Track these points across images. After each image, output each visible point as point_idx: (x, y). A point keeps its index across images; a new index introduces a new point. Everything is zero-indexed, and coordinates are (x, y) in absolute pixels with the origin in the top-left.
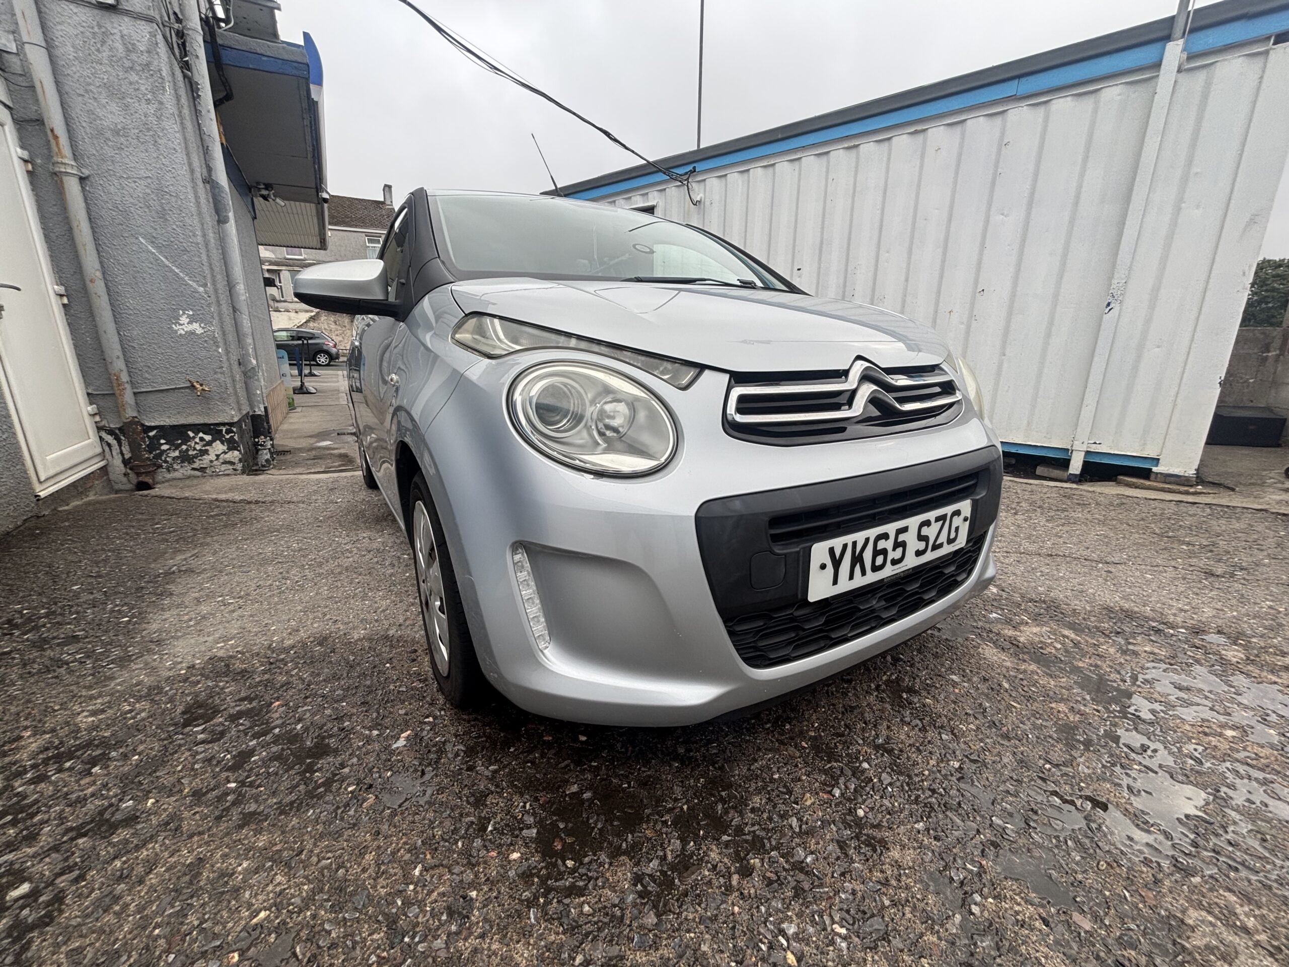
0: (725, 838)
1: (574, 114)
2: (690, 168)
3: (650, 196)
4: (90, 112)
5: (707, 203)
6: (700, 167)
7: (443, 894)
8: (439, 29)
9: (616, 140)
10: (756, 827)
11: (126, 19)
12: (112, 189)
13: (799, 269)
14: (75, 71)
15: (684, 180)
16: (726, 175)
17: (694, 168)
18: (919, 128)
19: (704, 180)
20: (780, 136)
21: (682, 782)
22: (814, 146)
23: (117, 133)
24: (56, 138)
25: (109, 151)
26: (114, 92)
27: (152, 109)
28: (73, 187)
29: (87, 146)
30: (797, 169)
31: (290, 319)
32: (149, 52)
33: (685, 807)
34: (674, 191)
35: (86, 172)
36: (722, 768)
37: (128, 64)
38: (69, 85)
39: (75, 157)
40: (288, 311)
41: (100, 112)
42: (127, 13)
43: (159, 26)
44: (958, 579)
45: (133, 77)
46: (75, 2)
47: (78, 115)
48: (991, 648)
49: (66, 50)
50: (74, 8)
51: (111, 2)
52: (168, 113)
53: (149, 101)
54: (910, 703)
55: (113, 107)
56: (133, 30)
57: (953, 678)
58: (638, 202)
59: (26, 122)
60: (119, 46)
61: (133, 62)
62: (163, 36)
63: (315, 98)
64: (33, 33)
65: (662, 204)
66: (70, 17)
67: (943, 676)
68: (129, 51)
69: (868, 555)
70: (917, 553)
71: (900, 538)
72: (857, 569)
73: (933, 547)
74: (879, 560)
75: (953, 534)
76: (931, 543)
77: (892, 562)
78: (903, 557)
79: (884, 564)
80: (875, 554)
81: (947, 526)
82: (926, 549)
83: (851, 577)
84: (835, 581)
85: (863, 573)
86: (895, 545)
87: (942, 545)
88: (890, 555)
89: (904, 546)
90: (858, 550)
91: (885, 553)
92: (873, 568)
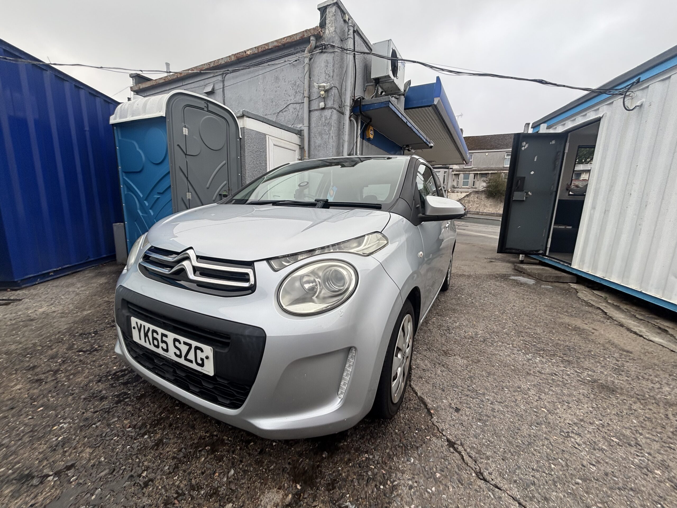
1: (512, 78)
2: (635, 80)
3: (600, 110)
4: (314, 142)
5: (646, 106)
6: (643, 77)
9: (546, 83)
11: (326, 110)
17: (639, 79)
19: (647, 87)
23: (319, 146)
24: (306, 152)
25: (316, 153)
26: (320, 134)
27: (327, 136)
29: (312, 152)
32: (330, 118)
37: (324, 124)
38: (312, 135)
39: (309, 156)
41: (317, 141)
42: (327, 108)
43: (335, 109)
44: (220, 399)
45: (325, 128)
46: (316, 110)
47: (312, 143)
48: (283, 498)
49: (313, 125)
50: (316, 112)
51: (323, 107)
52: (331, 137)
53: (327, 134)
54: (200, 451)
55: (320, 139)
56: (327, 113)
57: (232, 472)
58: (591, 116)
59: (302, 148)
60: (324, 119)
61: (326, 123)
62: (338, 111)
63: (435, 103)
64: (306, 123)
65: (608, 114)
66: (315, 115)
67: (233, 466)
68: (325, 120)
69: (150, 336)
70: (175, 354)
71: (164, 339)
72: (147, 339)
73: (186, 358)
74: (156, 342)
75: (199, 360)
76: (183, 355)
77: (163, 349)
78: (167, 350)
79: (158, 347)
80: (153, 338)
81: (193, 352)
82: (181, 356)
83: (146, 341)
84: (140, 338)
85: (150, 343)
86: (162, 341)
87: (192, 362)
88: (161, 344)
89: (167, 344)
90: (146, 331)
91: (158, 341)
92: (155, 345)
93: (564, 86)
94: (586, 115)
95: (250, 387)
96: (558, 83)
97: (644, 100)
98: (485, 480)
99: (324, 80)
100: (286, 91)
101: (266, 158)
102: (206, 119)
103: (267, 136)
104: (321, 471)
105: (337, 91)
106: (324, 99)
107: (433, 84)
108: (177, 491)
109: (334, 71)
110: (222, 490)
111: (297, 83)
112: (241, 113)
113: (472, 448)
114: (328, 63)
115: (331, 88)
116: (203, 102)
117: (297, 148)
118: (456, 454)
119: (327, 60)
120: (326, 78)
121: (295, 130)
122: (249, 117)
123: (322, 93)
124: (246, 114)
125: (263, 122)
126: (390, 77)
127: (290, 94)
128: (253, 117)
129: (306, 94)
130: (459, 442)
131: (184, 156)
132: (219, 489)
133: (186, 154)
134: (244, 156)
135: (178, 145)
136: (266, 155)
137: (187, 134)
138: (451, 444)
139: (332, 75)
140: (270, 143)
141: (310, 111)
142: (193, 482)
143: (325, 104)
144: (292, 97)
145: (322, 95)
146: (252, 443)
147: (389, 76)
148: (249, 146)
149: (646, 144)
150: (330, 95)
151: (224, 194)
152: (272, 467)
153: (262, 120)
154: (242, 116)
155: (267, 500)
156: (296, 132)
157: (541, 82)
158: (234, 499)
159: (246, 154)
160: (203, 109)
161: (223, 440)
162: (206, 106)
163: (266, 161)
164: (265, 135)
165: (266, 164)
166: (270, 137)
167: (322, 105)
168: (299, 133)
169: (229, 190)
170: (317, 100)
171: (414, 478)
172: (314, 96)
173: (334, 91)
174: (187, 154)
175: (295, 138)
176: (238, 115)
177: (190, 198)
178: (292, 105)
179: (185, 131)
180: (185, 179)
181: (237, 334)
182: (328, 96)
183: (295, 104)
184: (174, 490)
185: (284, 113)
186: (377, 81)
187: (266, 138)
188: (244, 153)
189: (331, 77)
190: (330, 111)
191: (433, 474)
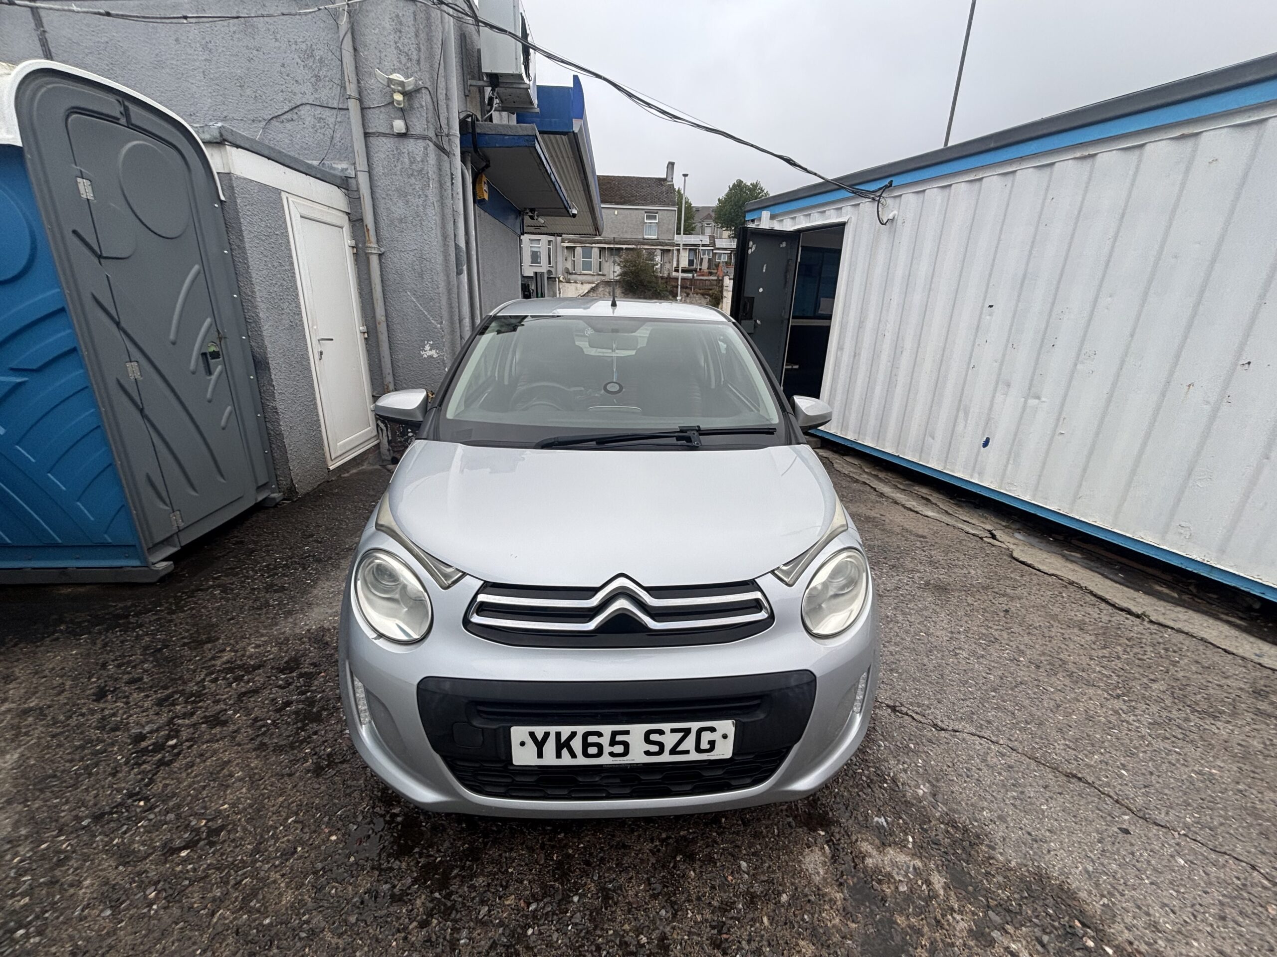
0: (437, 895)
1: (752, 146)
2: (886, 182)
3: (844, 210)
4: (388, 209)
5: (900, 222)
6: (896, 181)
7: (288, 841)
9: (795, 165)
10: (460, 899)
11: (412, 140)
12: (395, 259)
13: (991, 306)
14: (382, 183)
15: (876, 197)
16: (924, 191)
17: (891, 182)
18: (1188, 131)
19: (901, 196)
20: (992, 145)
22: (1035, 156)
23: (401, 221)
24: (368, 230)
25: (396, 235)
26: (402, 194)
27: (421, 201)
28: (374, 260)
29: (384, 233)
30: (1009, 185)
31: (577, 289)
32: (422, 161)
33: (439, 859)
34: (867, 206)
35: (383, 250)
36: (485, 844)
37: (410, 172)
38: (379, 193)
39: (378, 242)
40: (576, 282)
41: (393, 209)
42: (412, 136)
43: (430, 140)
44: (733, 783)
45: (413, 180)
46: (385, 135)
47: (382, 211)
48: (824, 854)
49: (379, 170)
50: (384, 139)
51: (404, 131)
52: (429, 203)
53: (420, 196)
54: (674, 867)
55: (401, 203)
56: (415, 147)
57: (744, 864)
58: (831, 217)
59: (356, 221)
60: (406, 160)
61: (413, 170)
62: (436, 145)
63: (576, 130)
64: (362, 164)
65: (854, 219)
66: (383, 147)
67: (736, 858)
68: (411, 163)
69: (577, 744)
70: (648, 753)
71: (619, 738)
72: (565, 752)
73: (673, 751)
74: (593, 750)
75: (704, 745)
76: (668, 748)
77: (612, 754)
78: (626, 753)
79: (600, 754)
80: (586, 745)
81: (692, 738)
82: (661, 752)
83: (559, 756)
84: (540, 755)
85: (573, 755)
86: (613, 743)
87: (687, 752)
88: (607, 749)
89: (626, 745)
90: (563, 739)
91: (600, 746)
92: (586, 754)
94: (825, 212)
95: (789, 749)
96: (809, 169)
97: (895, 212)
98: (943, 729)
99: (397, 64)
100: (283, 65)
101: (290, 250)
102: (130, 150)
103: (284, 195)
104: (822, 804)
105: (428, 97)
106: (403, 113)
107: (568, 89)
108: (710, 926)
109: (419, 50)
110: (758, 888)
111: (318, 54)
112: (216, 134)
113: (911, 704)
114: (401, 23)
115: (418, 90)
116: (112, 99)
117: (344, 221)
118: (906, 717)
119: (397, 16)
120: (400, 62)
121: (335, 176)
122: (238, 147)
123: (398, 97)
124: (230, 138)
125: (269, 159)
126: (522, 79)
127: (299, 79)
128: (247, 146)
129: (352, 89)
130: (897, 704)
131: (96, 261)
132: (752, 890)
133: (100, 257)
134: (243, 249)
135: (74, 232)
136: (289, 242)
137: (90, 196)
138: (894, 709)
139: (415, 57)
140: (293, 210)
141: (367, 135)
142: (715, 903)
143: (406, 124)
144: (307, 88)
145: (399, 103)
146: (723, 820)
147: (520, 76)
148: (250, 223)
149: (900, 272)
150: (416, 105)
151: (212, 349)
152: (776, 831)
153: (266, 153)
154: (220, 142)
155: (812, 865)
156: (338, 182)
157: (789, 161)
158: (780, 888)
159: (247, 245)
160: (114, 120)
161: (684, 838)
162: (122, 109)
163: (291, 257)
164: (278, 192)
165: (292, 264)
166: (291, 198)
167: (399, 125)
168: (344, 183)
169: (220, 339)
170: (382, 109)
171: (898, 760)
172: (375, 99)
173: (425, 99)
174: (104, 255)
175: (335, 196)
176: (207, 137)
177: (138, 375)
178: (308, 107)
179: (85, 189)
180: (114, 328)
181: (780, 690)
182: (411, 107)
183: (319, 109)
184: (706, 927)
185: (289, 126)
186: (495, 79)
187: (281, 199)
188: (242, 241)
189: (414, 62)
190: (421, 144)
191: (907, 746)
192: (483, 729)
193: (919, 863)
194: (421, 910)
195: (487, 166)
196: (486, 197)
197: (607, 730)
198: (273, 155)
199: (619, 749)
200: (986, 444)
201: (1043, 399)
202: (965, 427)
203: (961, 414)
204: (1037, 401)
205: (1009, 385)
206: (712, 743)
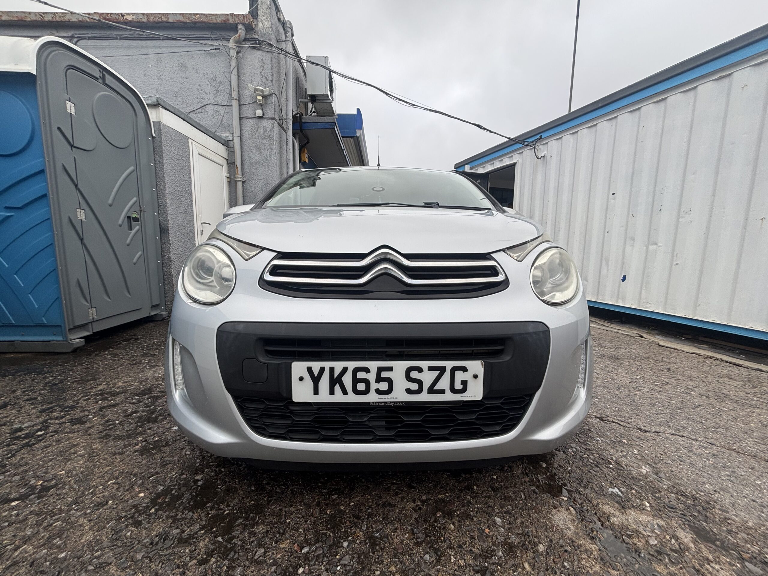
0: (220, 539)
2: (538, 136)
3: (513, 157)
4: (250, 157)
5: (549, 157)
6: (544, 135)
7: (103, 496)
8: (387, 94)
9: (484, 129)
10: (240, 543)
11: (265, 120)
12: (252, 185)
13: (614, 194)
14: (247, 143)
15: (533, 145)
16: (562, 137)
17: (541, 136)
18: (724, 74)
19: (547, 143)
20: (600, 105)
21: (243, 498)
22: (628, 106)
23: (256, 163)
24: (237, 168)
25: (253, 170)
26: (258, 148)
27: (269, 152)
28: (240, 185)
29: (247, 170)
30: (614, 124)
32: (271, 131)
33: (227, 512)
34: (528, 153)
35: (245, 179)
36: (269, 502)
37: (264, 137)
38: (245, 148)
39: (242, 175)
41: (252, 156)
42: (266, 118)
43: (276, 120)
45: (265, 141)
46: (251, 118)
47: (246, 159)
48: (571, 513)
49: (246, 136)
50: (250, 120)
51: (261, 115)
52: (273, 153)
53: (268, 150)
54: (435, 521)
55: (257, 154)
56: (267, 124)
57: (498, 520)
58: (507, 162)
59: (231, 164)
60: (262, 131)
61: (265, 136)
62: (278, 123)
63: (358, 135)
64: (237, 132)
65: (520, 161)
66: (249, 124)
67: (490, 515)
68: (264, 132)
69: (347, 380)
70: (409, 391)
71: (384, 374)
72: (337, 388)
73: (431, 391)
74: (361, 387)
75: (458, 386)
76: (426, 386)
77: (378, 391)
78: (389, 391)
79: (367, 391)
80: (356, 381)
81: (446, 376)
82: (419, 391)
83: (332, 392)
84: (316, 392)
85: (345, 392)
86: (379, 379)
87: (443, 392)
88: (374, 386)
89: (390, 381)
90: (336, 375)
91: (367, 382)
92: (356, 391)
93: (496, 133)
94: (502, 160)
95: (532, 396)
97: (546, 152)
98: (646, 432)
99: (260, 83)
100: (200, 86)
101: (190, 170)
102: (103, 95)
103: (190, 141)
105: (276, 99)
106: (262, 106)
107: (354, 115)
108: (474, 570)
109: (273, 76)
110: (514, 539)
111: (218, 80)
112: (155, 100)
114: (264, 63)
115: (271, 95)
116: (97, 69)
117: (224, 163)
119: (262, 60)
120: (262, 81)
121: (221, 138)
122: (166, 109)
123: (260, 98)
124: (162, 104)
125: (184, 120)
126: (328, 97)
127: (208, 92)
128: (172, 110)
129: (235, 95)
131: (69, 148)
132: (509, 541)
133: (72, 146)
134: (162, 163)
135: (59, 128)
136: (190, 166)
137: (73, 112)
138: (601, 419)
139: (270, 79)
140: (194, 150)
141: (241, 118)
142: (475, 550)
143: (263, 112)
144: (211, 96)
145: (260, 100)
146: (475, 487)
147: (327, 95)
148: (168, 150)
149: (552, 184)
150: (269, 102)
151: (134, 216)
152: (523, 496)
153: (182, 116)
154: (156, 105)
155: (561, 522)
156: (223, 142)
157: (479, 126)
158: (536, 540)
159: (164, 161)
160: (96, 79)
162: (101, 75)
163: (190, 174)
164: (187, 138)
165: (190, 178)
166: (194, 143)
167: (259, 113)
168: (226, 143)
169: (141, 211)
170: (251, 105)
172: (247, 100)
173: (274, 99)
174: (75, 145)
175: (221, 149)
176: (149, 102)
177: (83, 218)
178: (211, 105)
179: (70, 108)
180: (73, 187)
182: (266, 104)
183: (217, 106)
184: (470, 571)
185: (199, 115)
186: (313, 98)
187: (188, 142)
188: (162, 159)
189: (270, 81)
190: (270, 122)
191: (621, 441)
192: (267, 364)
193: (662, 523)
194: (203, 550)
195: (308, 142)
196: (307, 161)
197: (373, 365)
198: (186, 119)
199: (384, 386)
200: (624, 279)
201: (660, 244)
202: (608, 270)
203: (604, 263)
204: (655, 246)
205: (634, 240)
206: (464, 383)
